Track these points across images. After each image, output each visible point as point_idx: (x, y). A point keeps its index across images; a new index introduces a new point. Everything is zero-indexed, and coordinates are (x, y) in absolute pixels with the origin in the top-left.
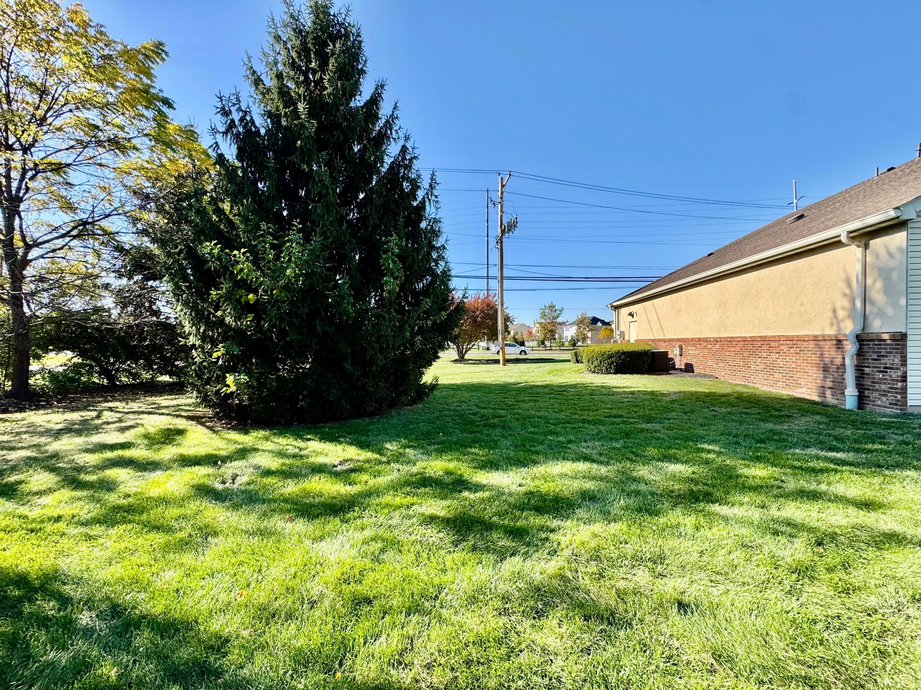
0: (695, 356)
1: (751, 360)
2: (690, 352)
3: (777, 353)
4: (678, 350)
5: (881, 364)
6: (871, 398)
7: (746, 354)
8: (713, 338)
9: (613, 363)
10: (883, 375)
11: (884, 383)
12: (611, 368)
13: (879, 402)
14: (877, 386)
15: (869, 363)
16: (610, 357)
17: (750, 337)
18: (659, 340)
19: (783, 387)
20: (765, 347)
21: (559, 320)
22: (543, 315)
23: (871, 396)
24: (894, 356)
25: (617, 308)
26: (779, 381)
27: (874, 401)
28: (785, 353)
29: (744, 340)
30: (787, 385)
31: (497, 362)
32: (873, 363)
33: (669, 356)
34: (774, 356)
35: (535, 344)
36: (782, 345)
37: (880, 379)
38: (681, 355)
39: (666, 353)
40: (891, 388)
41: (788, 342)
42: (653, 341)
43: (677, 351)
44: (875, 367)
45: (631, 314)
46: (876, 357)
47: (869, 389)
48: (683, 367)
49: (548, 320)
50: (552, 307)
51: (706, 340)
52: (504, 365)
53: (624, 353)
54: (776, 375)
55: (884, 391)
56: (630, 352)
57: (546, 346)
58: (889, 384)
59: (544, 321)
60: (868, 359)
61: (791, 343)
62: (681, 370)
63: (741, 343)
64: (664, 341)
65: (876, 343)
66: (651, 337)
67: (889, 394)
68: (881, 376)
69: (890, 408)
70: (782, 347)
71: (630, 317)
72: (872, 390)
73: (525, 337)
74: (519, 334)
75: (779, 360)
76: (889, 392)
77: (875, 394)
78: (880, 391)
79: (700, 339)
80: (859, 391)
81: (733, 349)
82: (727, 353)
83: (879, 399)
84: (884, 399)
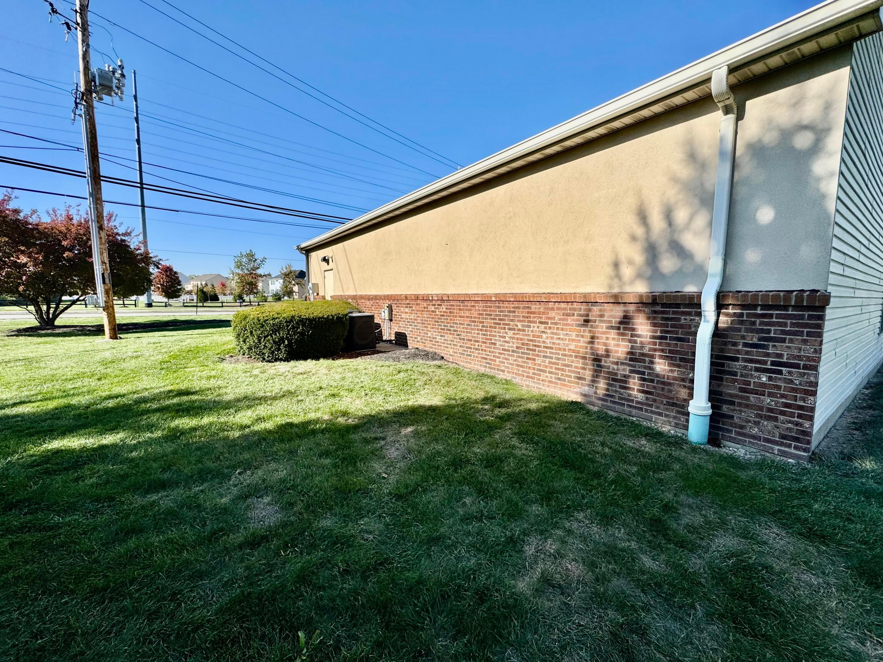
0: (410, 322)
1: (497, 332)
2: (403, 316)
3: (541, 323)
4: (387, 312)
5: (768, 355)
6: (736, 420)
7: (489, 322)
8: (437, 295)
9: (282, 340)
10: (770, 379)
11: (770, 395)
12: (279, 349)
13: (755, 431)
14: (752, 398)
15: (738, 352)
16: (276, 329)
17: (496, 295)
18: (362, 297)
19: (550, 382)
20: (521, 313)
21: (259, 272)
22: (239, 265)
23: (736, 416)
24: (805, 342)
25: (308, 251)
26: (545, 371)
27: (742, 427)
28: (556, 324)
29: (486, 300)
30: (559, 379)
31: (98, 330)
32: (747, 353)
33: (376, 321)
34: (536, 328)
35: (230, 298)
36: (552, 309)
37: (763, 385)
38: (391, 320)
39: (372, 317)
40: (787, 405)
41: (563, 305)
42: (354, 297)
43: (385, 315)
44: (751, 361)
45: (325, 260)
46: (755, 341)
47: (733, 403)
48: (393, 338)
49: (246, 272)
50: (251, 257)
51: (426, 298)
52: (114, 337)
53: (302, 321)
54: (539, 360)
55: (770, 410)
56: (314, 319)
57: (244, 301)
58: (783, 396)
59: (241, 272)
60: (735, 344)
61: (570, 306)
62: (390, 341)
63: (481, 304)
64: (369, 298)
65: (759, 312)
66: (352, 293)
67: (782, 418)
68: (764, 379)
69: (782, 444)
70: (552, 314)
71: (324, 264)
72: (740, 404)
73: (218, 290)
74: (210, 286)
75: (544, 336)
76: (783, 413)
77: (751, 415)
78: (761, 408)
79: (417, 297)
80: (713, 407)
81: (467, 314)
82: (458, 320)
83: (757, 423)
84: (768, 425)
